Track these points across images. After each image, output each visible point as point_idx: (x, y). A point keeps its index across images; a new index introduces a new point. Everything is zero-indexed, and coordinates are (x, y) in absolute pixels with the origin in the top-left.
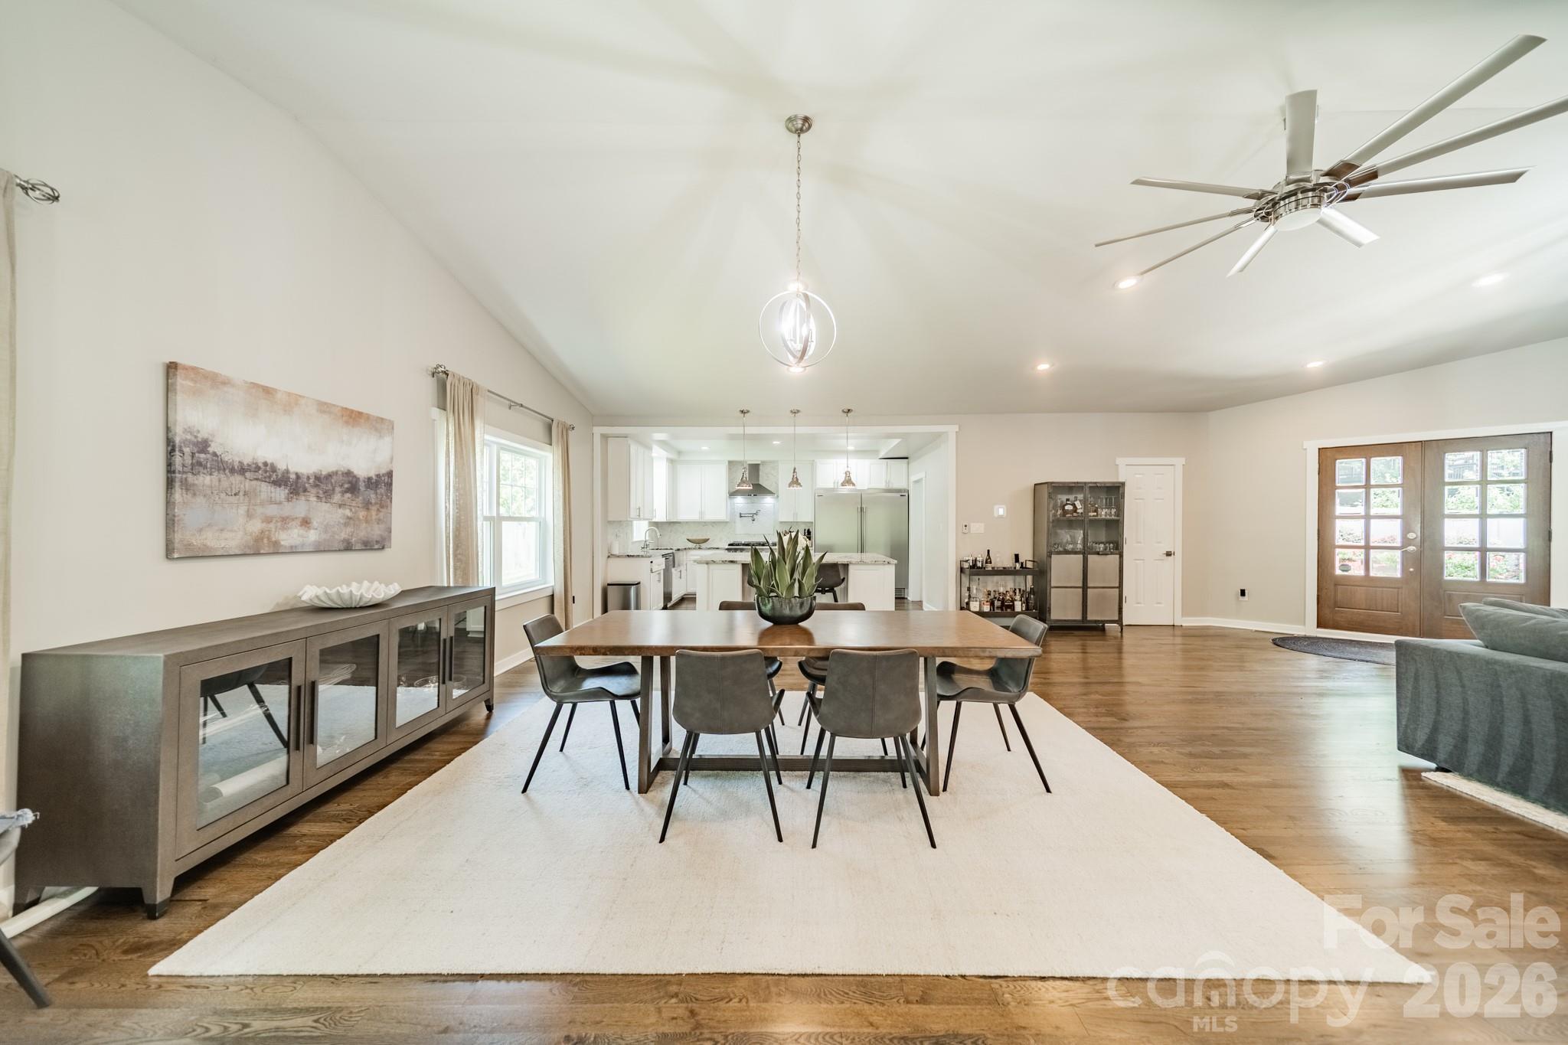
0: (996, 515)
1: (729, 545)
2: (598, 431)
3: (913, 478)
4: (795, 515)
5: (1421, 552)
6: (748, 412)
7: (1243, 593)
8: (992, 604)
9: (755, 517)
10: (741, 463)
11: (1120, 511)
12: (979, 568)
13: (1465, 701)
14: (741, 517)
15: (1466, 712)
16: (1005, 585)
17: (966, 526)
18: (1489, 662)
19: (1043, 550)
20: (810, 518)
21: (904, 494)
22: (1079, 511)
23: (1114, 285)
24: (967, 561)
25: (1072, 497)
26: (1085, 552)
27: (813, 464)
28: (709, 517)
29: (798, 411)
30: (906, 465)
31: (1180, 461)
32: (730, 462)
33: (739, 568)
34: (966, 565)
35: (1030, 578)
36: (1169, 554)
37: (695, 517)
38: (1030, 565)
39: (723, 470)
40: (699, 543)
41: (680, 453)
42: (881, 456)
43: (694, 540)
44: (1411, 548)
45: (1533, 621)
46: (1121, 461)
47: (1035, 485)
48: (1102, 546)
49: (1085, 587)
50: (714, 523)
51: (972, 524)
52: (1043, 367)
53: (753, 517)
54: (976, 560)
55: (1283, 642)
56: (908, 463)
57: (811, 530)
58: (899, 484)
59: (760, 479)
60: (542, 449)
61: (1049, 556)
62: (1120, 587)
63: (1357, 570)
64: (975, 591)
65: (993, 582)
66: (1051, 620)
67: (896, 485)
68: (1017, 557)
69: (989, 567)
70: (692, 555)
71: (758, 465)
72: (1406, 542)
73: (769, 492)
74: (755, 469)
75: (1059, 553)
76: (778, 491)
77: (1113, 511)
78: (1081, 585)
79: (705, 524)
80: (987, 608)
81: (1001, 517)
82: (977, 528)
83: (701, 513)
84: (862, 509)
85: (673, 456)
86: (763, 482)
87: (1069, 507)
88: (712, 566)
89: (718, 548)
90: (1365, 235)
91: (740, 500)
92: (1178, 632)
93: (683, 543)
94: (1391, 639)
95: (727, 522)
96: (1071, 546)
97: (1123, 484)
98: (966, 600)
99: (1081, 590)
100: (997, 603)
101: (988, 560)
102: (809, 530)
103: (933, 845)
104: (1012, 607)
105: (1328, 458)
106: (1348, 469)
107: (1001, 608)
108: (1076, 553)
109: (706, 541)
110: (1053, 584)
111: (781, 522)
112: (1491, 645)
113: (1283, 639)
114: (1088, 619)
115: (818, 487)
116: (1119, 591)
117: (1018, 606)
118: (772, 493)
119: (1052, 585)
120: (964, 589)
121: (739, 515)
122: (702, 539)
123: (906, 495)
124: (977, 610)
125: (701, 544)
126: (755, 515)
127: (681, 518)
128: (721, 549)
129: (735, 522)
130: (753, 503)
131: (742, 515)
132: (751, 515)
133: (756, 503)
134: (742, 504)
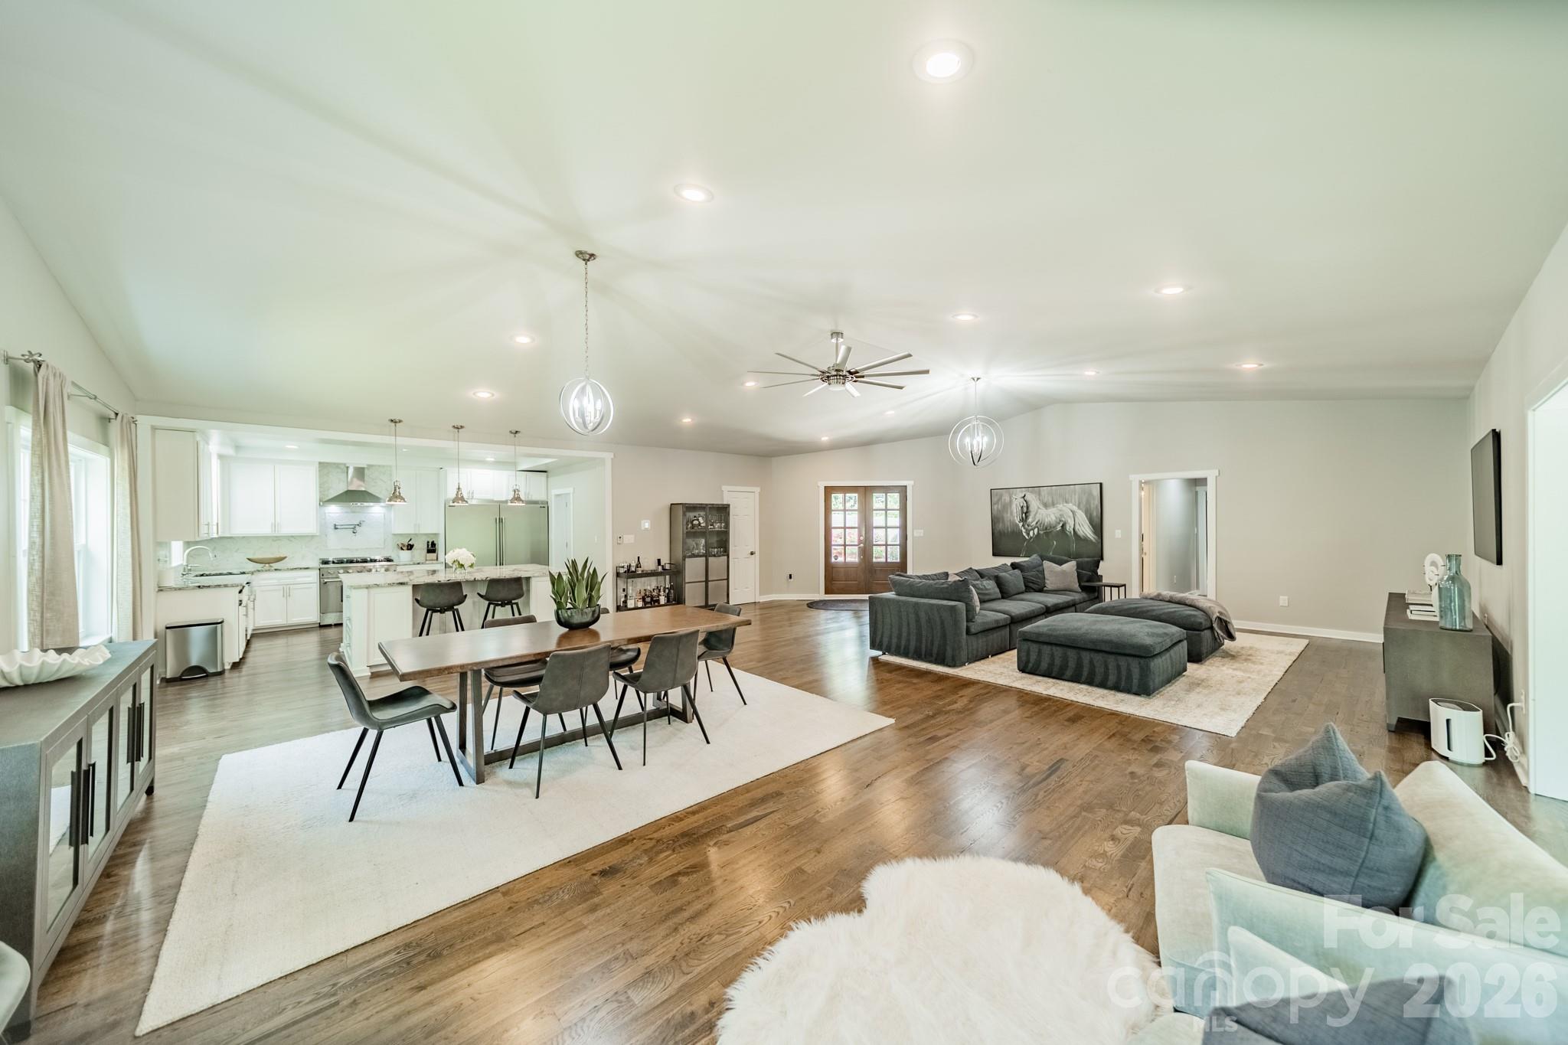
0: (643, 528)
1: (324, 563)
3: (554, 492)
4: (413, 526)
5: (865, 547)
6: (400, 421)
7: (790, 577)
8: (643, 599)
10: (337, 465)
11: (727, 526)
12: (633, 572)
13: (891, 621)
14: (336, 528)
15: (891, 625)
16: (650, 584)
17: (620, 538)
18: (898, 601)
19: (679, 554)
20: (433, 530)
21: (544, 506)
22: (702, 525)
23: (743, 384)
24: (623, 567)
25: (696, 514)
26: (707, 556)
28: (286, 530)
29: (462, 427)
30: (545, 479)
31: (757, 490)
32: (320, 463)
33: (409, 589)
34: (622, 571)
35: (668, 577)
36: (752, 553)
37: (266, 530)
38: (667, 567)
39: (311, 476)
40: (270, 563)
42: (520, 469)
43: (258, 559)
44: (862, 545)
45: (921, 584)
46: (725, 488)
47: (672, 504)
48: (716, 550)
49: (707, 581)
50: (291, 538)
51: (624, 536)
52: (687, 420)
53: (354, 529)
54: (630, 566)
55: (812, 605)
56: (547, 477)
57: (435, 542)
58: (538, 495)
59: (369, 485)
60: (97, 452)
61: (684, 560)
62: (728, 579)
63: (841, 559)
64: (631, 591)
65: (641, 582)
67: (535, 497)
68: (659, 561)
69: (639, 571)
71: (363, 469)
72: (860, 542)
73: (378, 501)
74: (357, 473)
75: (690, 557)
77: (723, 524)
78: (704, 579)
79: (277, 538)
80: (640, 604)
81: (647, 529)
82: (629, 539)
83: (274, 526)
84: (501, 520)
85: (230, 452)
86: (370, 488)
87: (696, 522)
88: (373, 591)
89: (300, 569)
90: (856, 394)
91: (334, 510)
92: (757, 607)
93: (240, 564)
94: (866, 597)
95: (313, 537)
96: (697, 551)
97: (729, 505)
98: (623, 599)
99: (704, 583)
100: (648, 600)
101: (638, 566)
102: (432, 542)
103: (708, 742)
104: (658, 601)
105: (829, 491)
106: (837, 500)
107: (650, 601)
108: (701, 556)
109: (280, 559)
110: (687, 581)
111: (394, 535)
112: (898, 594)
113: (811, 603)
114: (709, 603)
116: (727, 582)
117: (663, 600)
118: (382, 501)
120: (620, 591)
121: (333, 527)
122: (270, 559)
123: (546, 506)
124: (633, 606)
125: (271, 565)
126: (357, 527)
127: (238, 530)
128: (312, 568)
129: (328, 535)
130: (354, 513)
131: (338, 526)
132: (351, 527)
133: (358, 512)
134: (339, 514)
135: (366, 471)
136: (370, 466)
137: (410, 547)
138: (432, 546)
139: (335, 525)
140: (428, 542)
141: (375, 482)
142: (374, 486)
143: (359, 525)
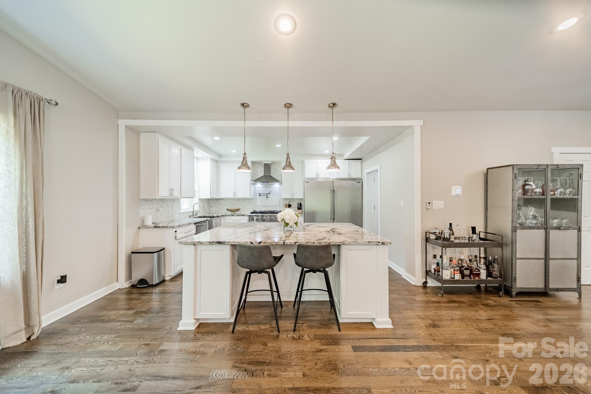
0: (454, 194)
1: (251, 213)
2: (123, 123)
3: (366, 171)
4: (292, 194)
8: (461, 272)
9: (268, 195)
10: (259, 163)
11: (578, 190)
12: (445, 239)
14: (260, 195)
17: (429, 203)
20: (301, 196)
21: (359, 181)
22: (537, 191)
24: (434, 234)
25: (529, 178)
26: (546, 228)
27: (303, 163)
28: (239, 196)
29: (290, 105)
30: (361, 163)
32: (252, 161)
33: (227, 250)
34: (431, 236)
37: (231, 196)
40: (234, 211)
41: (220, 156)
42: (344, 158)
43: (230, 209)
46: (556, 151)
48: (562, 221)
49: (547, 259)
50: (244, 199)
51: (434, 202)
53: (267, 195)
54: (441, 232)
56: (362, 163)
57: (301, 204)
58: (356, 175)
59: (271, 173)
61: (515, 231)
62: (579, 258)
65: (456, 252)
66: (516, 288)
67: (354, 176)
68: (474, 229)
69: (453, 239)
70: (228, 220)
71: (270, 164)
73: (277, 181)
74: (267, 167)
75: (523, 228)
76: (281, 180)
77: (568, 190)
78: (543, 256)
79: (238, 199)
80: (458, 276)
81: (457, 196)
82: (438, 204)
83: (234, 194)
84: (334, 191)
85: (216, 158)
86: (273, 174)
87: (527, 187)
89: (244, 215)
91: (259, 185)
93: (224, 212)
95: (251, 199)
96: (533, 222)
97: (581, 166)
99: (543, 261)
100: (467, 272)
101: (451, 233)
102: (300, 204)
104: (479, 275)
107: (470, 276)
108: (538, 229)
109: (238, 210)
111: (284, 199)
114: (550, 287)
115: (306, 177)
116: (578, 262)
117: (484, 275)
118: (279, 181)
119: (518, 256)
121: (259, 195)
122: (236, 209)
123: (361, 181)
124: (448, 278)
125: (235, 212)
126: (268, 194)
127: (222, 196)
128: (246, 215)
129: (256, 199)
130: (267, 187)
131: (261, 194)
132: (266, 194)
133: (269, 187)
134: (261, 188)
135: (272, 166)
136: (273, 163)
137: (290, 206)
138: (300, 206)
139: (260, 194)
140: (298, 204)
141: (276, 172)
142: (275, 173)
143: (269, 194)
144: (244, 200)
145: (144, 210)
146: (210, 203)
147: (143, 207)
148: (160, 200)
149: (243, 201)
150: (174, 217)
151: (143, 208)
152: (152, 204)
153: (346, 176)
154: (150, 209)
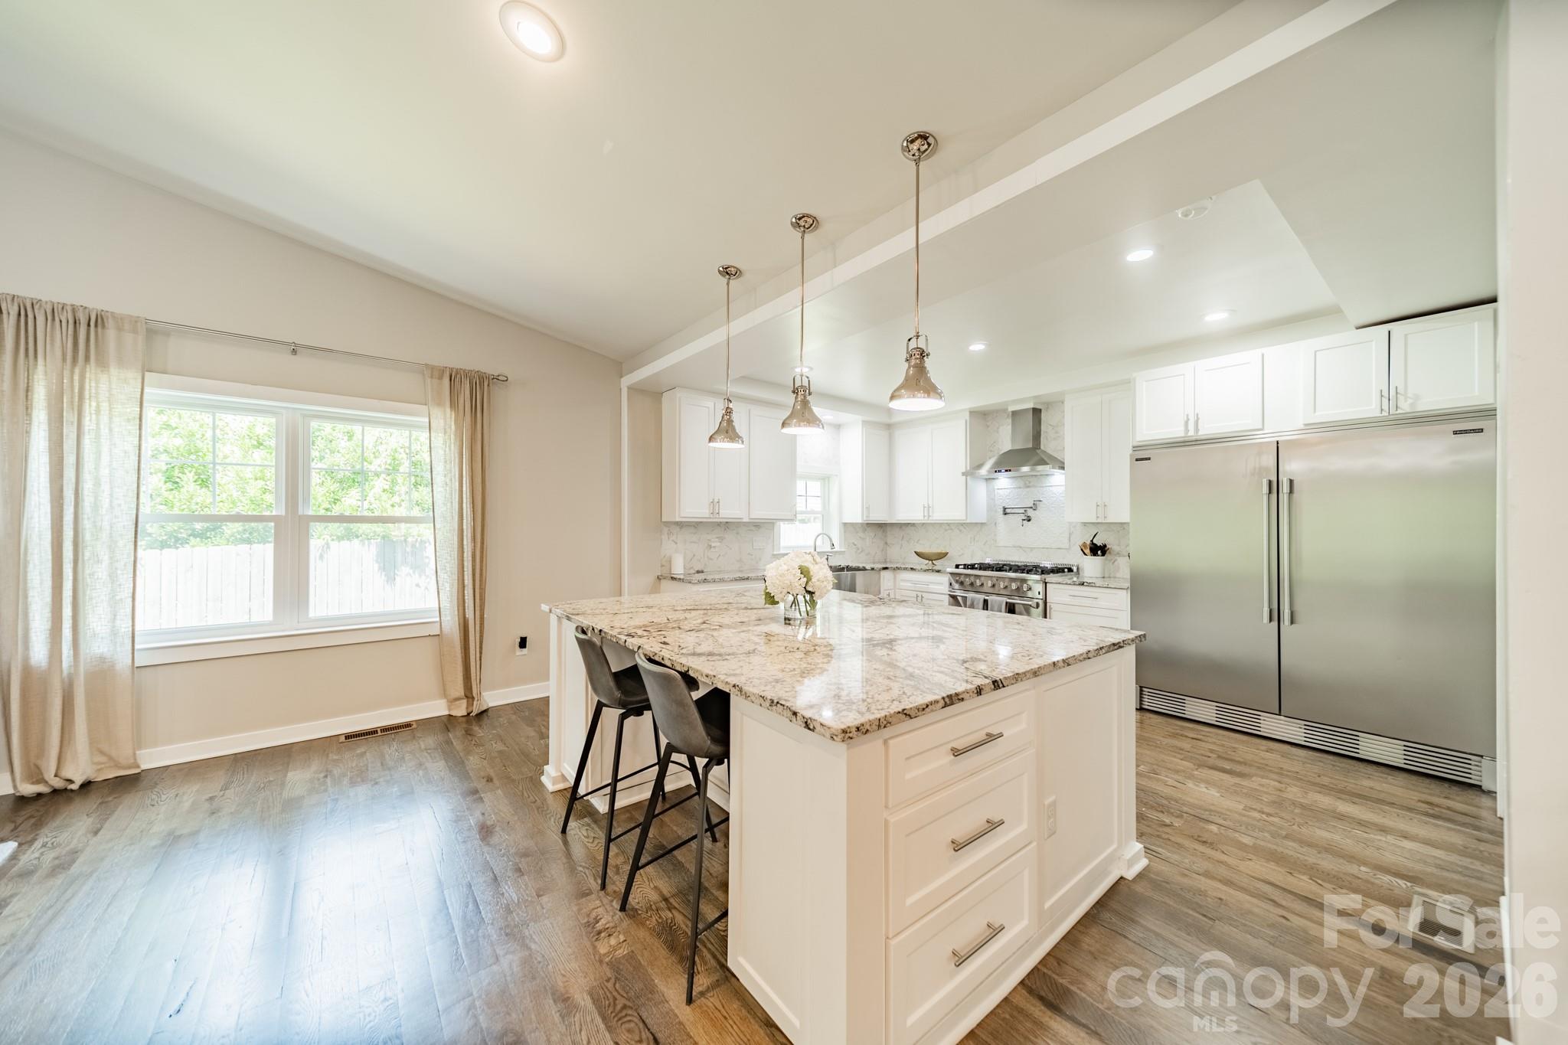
1: (957, 567)
4: (1101, 508)
9: (1031, 512)
14: (1005, 514)
21: (1476, 422)
27: (1133, 386)
28: (938, 516)
32: (973, 413)
40: (931, 560)
43: (924, 553)
50: (962, 526)
53: (1028, 513)
59: (1045, 439)
67: (1431, 402)
79: (948, 526)
83: (927, 510)
86: (1047, 442)
91: (1004, 482)
95: (982, 524)
109: (943, 556)
115: (1139, 438)
118: (1063, 464)
121: (1002, 512)
123: (1488, 426)
125: (935, 562)
127: (901, 517)
128: (945, 572)
129: (996, 524)
130: (1028, 487)
131: (1008, 511)
132: (1022, 511)
133: (1034, 486)
134: (1008, 491)
135: (1048, 413)
136: (1053, 401)
139: (1005, 509)
141: (1057, 433)
142: (1055, 439)
143: (1034, 507)
144: (961, 528)
145: (676, 543)
146: (886, 536)
147: (673, 538)
148: (719, 524)
149: (960, 531)
150: (757, 563)
151: (673, 541)
152: (695, 534)
153: (1370, 408)
154: (692, 542)
